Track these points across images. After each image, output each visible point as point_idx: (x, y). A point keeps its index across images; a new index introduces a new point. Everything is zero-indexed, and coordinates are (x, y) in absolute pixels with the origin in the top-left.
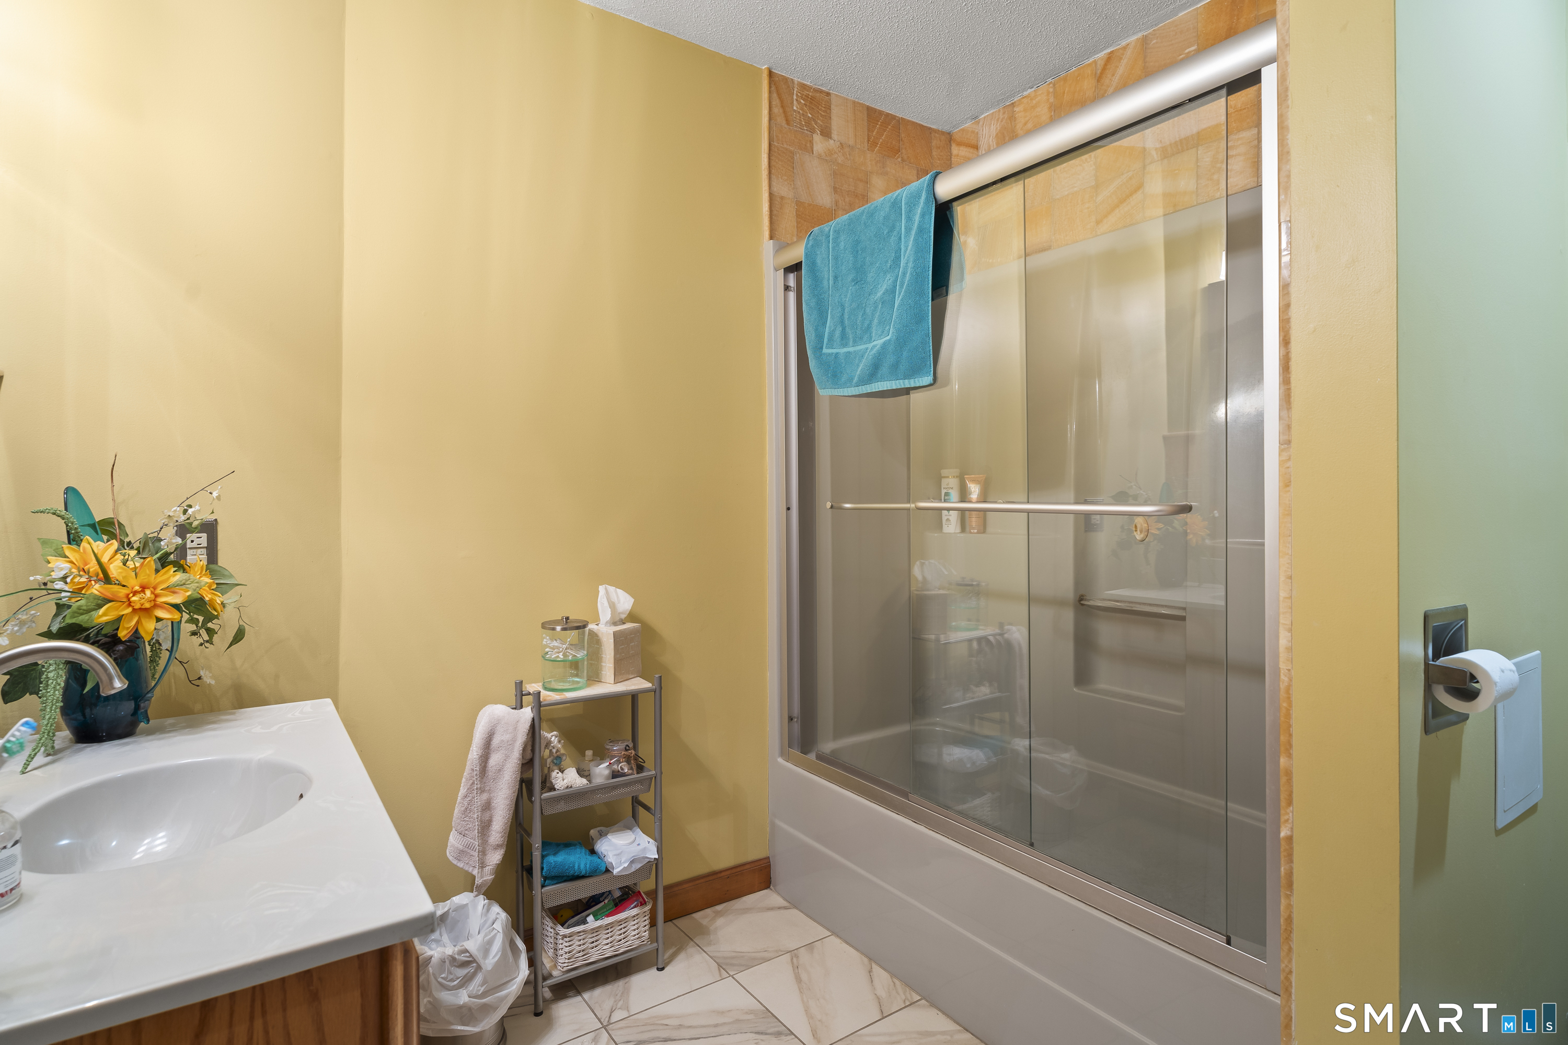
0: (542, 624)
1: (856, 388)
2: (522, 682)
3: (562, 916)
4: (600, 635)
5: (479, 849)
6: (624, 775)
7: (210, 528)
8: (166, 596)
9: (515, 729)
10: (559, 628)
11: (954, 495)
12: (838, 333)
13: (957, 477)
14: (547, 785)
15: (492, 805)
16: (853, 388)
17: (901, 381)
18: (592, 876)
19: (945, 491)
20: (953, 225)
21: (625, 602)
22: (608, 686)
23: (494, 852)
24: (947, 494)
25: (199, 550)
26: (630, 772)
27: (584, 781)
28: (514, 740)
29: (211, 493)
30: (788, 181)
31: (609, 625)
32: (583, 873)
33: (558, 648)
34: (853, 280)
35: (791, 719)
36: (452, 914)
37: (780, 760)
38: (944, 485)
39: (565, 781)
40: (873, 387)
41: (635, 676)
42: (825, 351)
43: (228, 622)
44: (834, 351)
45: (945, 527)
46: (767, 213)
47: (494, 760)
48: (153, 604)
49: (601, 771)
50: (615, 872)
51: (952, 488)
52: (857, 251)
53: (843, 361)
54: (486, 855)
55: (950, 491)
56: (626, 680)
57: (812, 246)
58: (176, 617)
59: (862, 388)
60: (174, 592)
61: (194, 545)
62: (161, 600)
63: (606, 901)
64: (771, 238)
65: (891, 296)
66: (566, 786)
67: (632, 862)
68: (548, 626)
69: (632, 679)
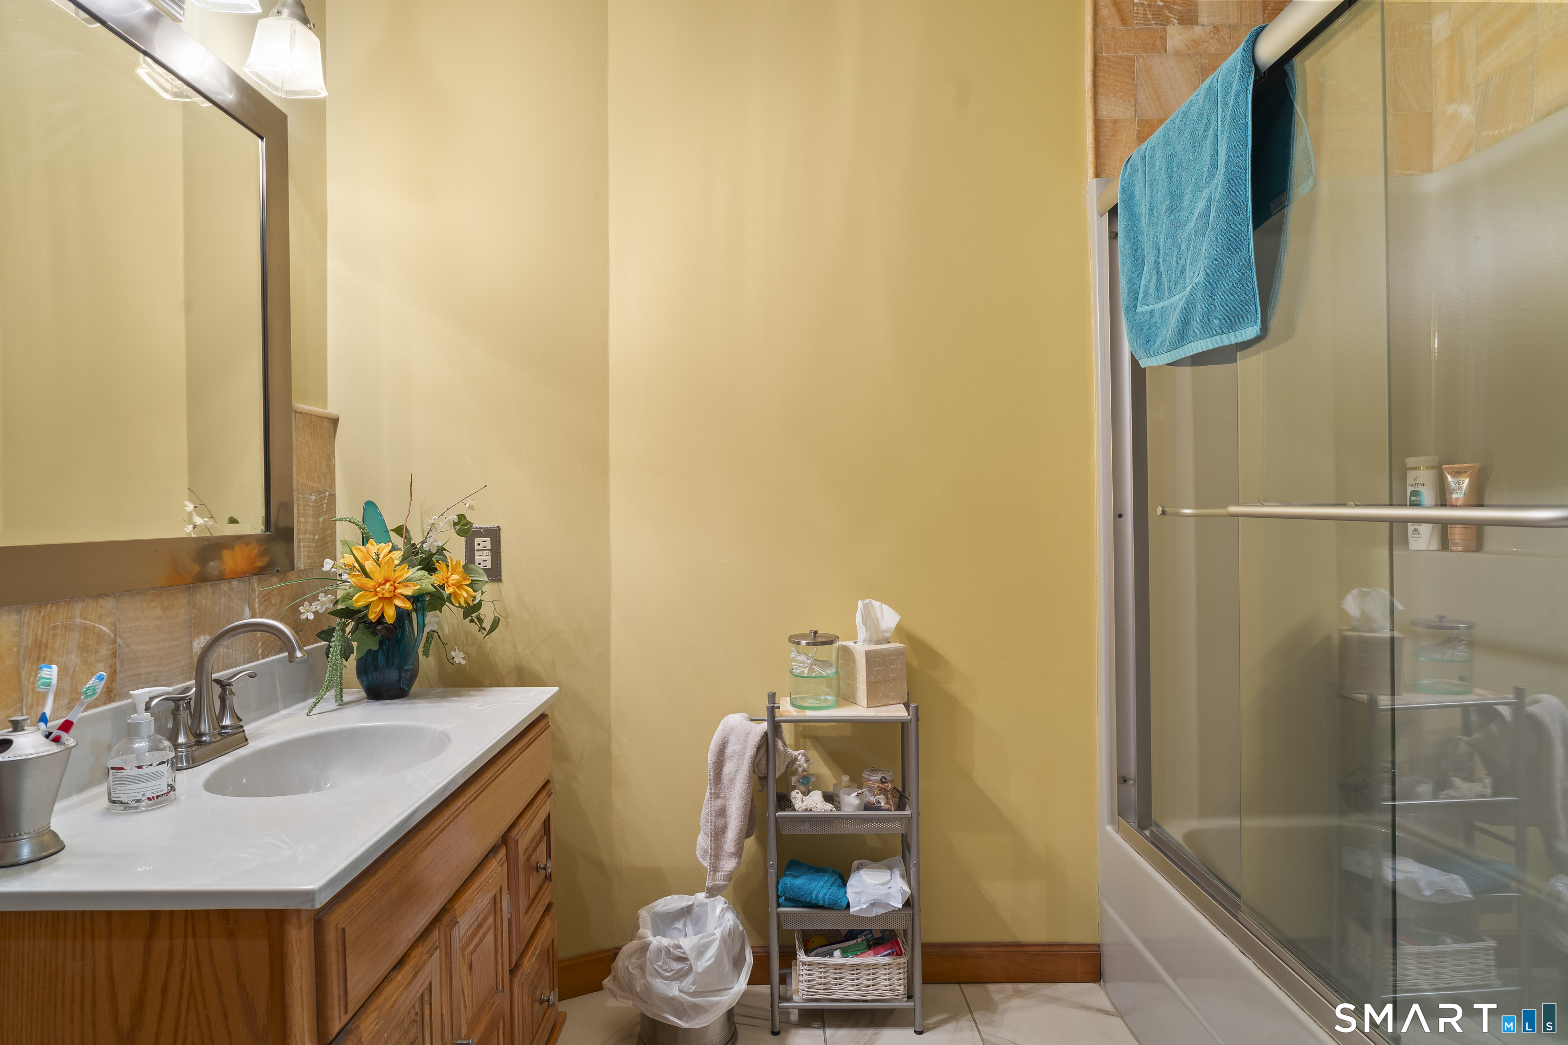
0: (789, 637)
1: (1168, 353)
2: (775, 693)
3: (813, 942)
4: (855, 653)
5: (711, 852)
6: (879, 809)
7: (494, 534)
8: (401, 588)
9: (745, 740)
10: (804, 642)
11: (1428, 495)
12: (1153, 282)
13: (1433, 467)
14: (784, 802)
15: (728, 812)
16: (1165, 355)
17: (1218, 337)
18: (833, 909)
19: (1412, 488)
20: (1294, 97)
21: (889, 618)
22: (861, 710)
23: (729, 860)
24: (1415, 493)
25: (485, 552)
26: (887, 806)
27: (829, 806)
28: (743, 752)
29: (465, 504)
30: (1125, 98)
31: (867, 643)
32: (821, 903)
33: (802, 662)
34: (1167, 209)
35: (1123, 780)
36: (696, 909)
37: (1109, 829)
38: (1410, 480)
39: (805, 803)
40: (1187, 350)
41: (898, 702)
42: (1140, 309)
43: (487, 613)
44: (1149, 308)
45: (1411, 541)
46: (1091, 145)
47: (728, 768)
48: (392, 594)
49: (851, 802)
50: (852, 910)
51: (1423, 485)
52: (1173, 169)
53: (1158, 319)
54: (720, 860)
55: (1419, 489)
56: (885, 705)
57: (1130, 175)
58: (408, 606)
59: (1174, 353)
60: (407, 586)
61: (480, 547)
62: (398, 591)
63: (859, 940)
64: (1097, 175)
65: (1204, 221)
66: (804, 808)
67: (873, 905)
68: (795, 640)
69: (893, 706)
